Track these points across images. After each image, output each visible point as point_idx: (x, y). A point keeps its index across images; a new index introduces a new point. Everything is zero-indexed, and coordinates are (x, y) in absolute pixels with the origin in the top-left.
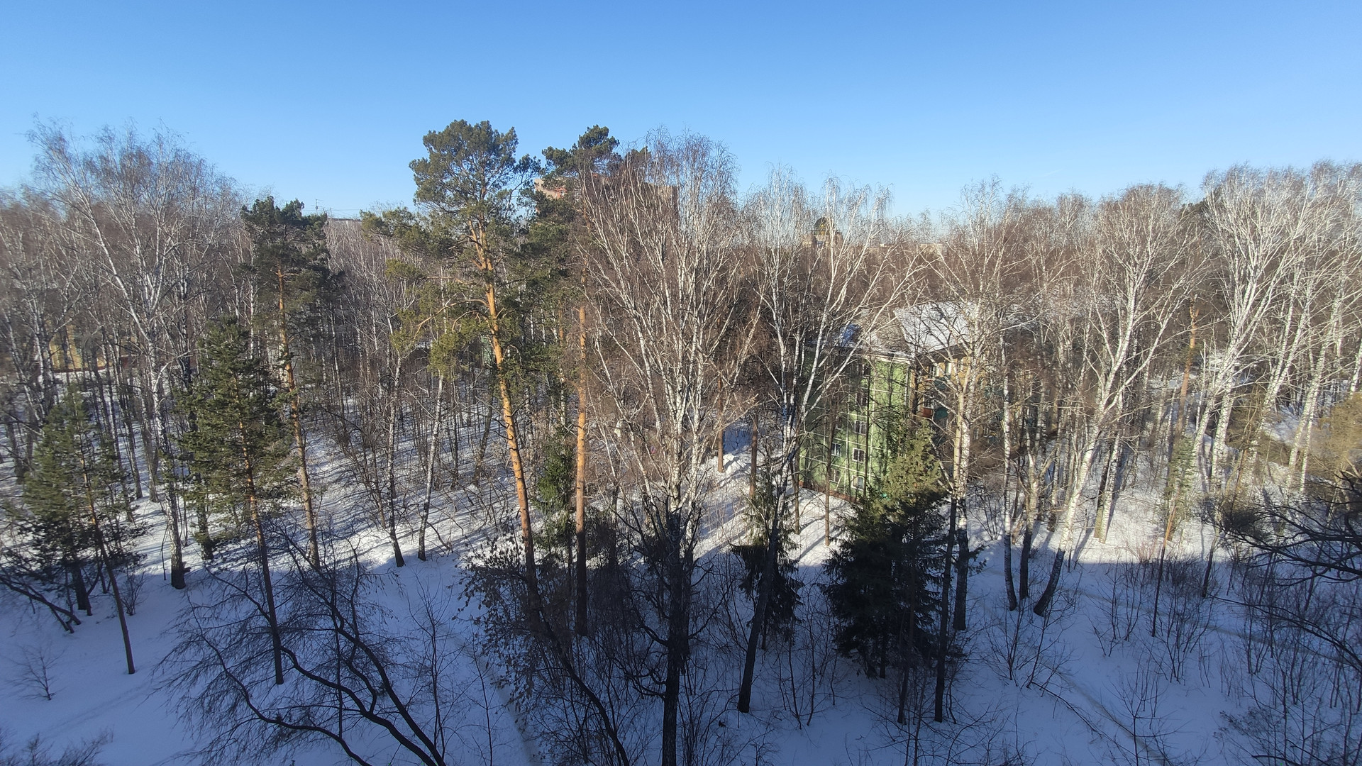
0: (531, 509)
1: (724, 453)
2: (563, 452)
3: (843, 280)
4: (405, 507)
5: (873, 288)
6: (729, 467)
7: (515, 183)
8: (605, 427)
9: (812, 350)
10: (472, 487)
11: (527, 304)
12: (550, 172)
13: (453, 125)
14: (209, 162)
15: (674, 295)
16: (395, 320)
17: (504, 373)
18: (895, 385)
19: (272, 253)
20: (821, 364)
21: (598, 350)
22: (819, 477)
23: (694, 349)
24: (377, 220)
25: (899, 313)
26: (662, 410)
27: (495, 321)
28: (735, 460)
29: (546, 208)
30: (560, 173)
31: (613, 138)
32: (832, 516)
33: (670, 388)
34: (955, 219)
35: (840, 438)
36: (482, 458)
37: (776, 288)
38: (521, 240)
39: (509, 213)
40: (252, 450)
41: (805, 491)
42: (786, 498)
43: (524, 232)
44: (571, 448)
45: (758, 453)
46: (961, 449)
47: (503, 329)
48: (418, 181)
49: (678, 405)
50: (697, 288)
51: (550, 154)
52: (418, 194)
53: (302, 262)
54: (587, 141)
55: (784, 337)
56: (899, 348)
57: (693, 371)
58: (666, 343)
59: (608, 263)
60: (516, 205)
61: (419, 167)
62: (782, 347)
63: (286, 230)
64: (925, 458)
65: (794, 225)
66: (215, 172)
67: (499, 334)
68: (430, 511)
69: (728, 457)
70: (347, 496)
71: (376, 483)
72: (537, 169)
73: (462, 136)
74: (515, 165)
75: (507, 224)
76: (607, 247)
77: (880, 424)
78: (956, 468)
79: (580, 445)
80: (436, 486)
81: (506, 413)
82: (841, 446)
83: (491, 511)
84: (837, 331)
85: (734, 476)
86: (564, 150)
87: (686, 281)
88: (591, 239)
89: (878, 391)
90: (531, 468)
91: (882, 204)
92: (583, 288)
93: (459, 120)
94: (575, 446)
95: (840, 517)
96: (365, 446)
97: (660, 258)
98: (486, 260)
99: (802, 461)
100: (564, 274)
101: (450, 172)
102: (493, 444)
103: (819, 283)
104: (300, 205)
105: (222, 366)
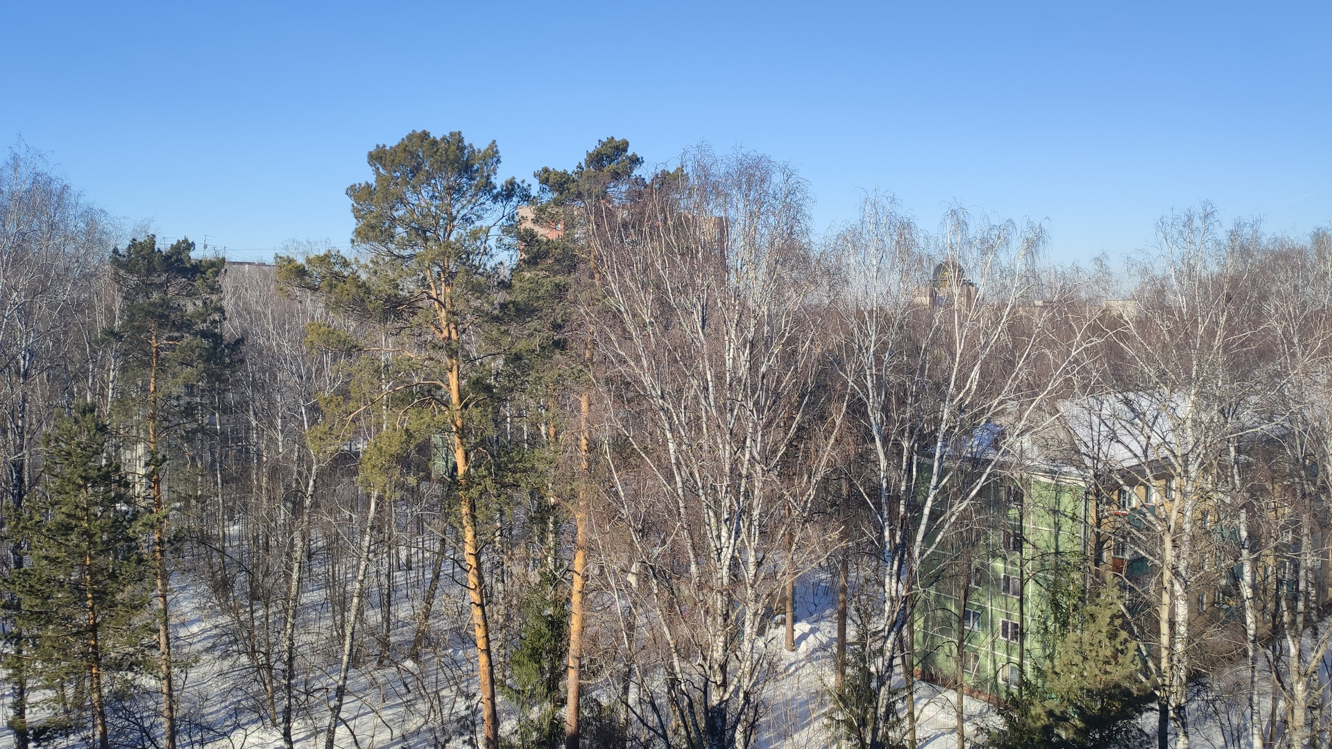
0: (499, 699)
1: (795, 620)
2: (549, 611)
3: (975, 358)
4: (308, 693)
5: (1021, 369)
6: (803, 644)
7: (493, 216)
8: (614, 572)
9: (927, 461)
10: (409, 664)
11: (503, 388)
12: (544, 201)
13: (410, 137)
14: (74, 189)
15: (719, 377)
16: (314, 409)
17: (467, 489)
18: (1063, 519)
19: (148, 313)
20: (943, 483)
21: (608, 457)
22: (946, 663)
23: (747, 456)
24: (297, 267)
25: (1064, 407)
26: (700, 549)
27: (458, 413)
28: (813, 631)
29: (535, 252)
30: (558, 203)
31: (634, 155)
32: (969, 729)
33: (711, 514)
34: (1149, 266)
35: (978, 600)
36: (427, 618)
37: (870, 368)
38: (500, 297)
39: (485, 258)
40: (100, 596)
41: (924, 684)
42: (893, 693)
43: (505, 285)
44: (562, 604)
45: (849, 621)
46: (1172, 624)
47: (470, 424)
48: (357, 214)
49: (723, 540)
50: (753, 368)
51: (545, 177)
52: (358, 232)
53: (185, 325)
54: (597, 159)
55: (885, 441)
56: (1070, 462)
57: (746, 491)
58: (706, 447)
59: (624, 330)
60: (494, 247)
61: (360, 194)
62: (882, 457)
63: (168, 280)
64: (1113, 636)
65: (897, 277)
66: (81, 201)
67: (463, 432)
68: (346, 699)
69: (802, 627)
70: (221, 674)
71: (267, 654)
72: (526, 197)
73: (423, 152)
74: (495, 191)
75: (481, 274)
76: (623, 309)
77: (1041, 581)
78: (1164, 653)
79: (576, 599)
80: (355, 661)
81: (469, 549)
82: (980, 615)
83: (436, 702)
84: (969, 433)
85: (810, 657)
86: (565, 173)
87: (735, 359)
88: (600, 298)
89: (1038, 529)
90: (500, 636)
91: (1032, 246)
92: (588, 366)
93: (419, 131)
94: (568, 601)
95: (980, 729)
96: (253, 597)
97: (699, 325)
98: (448, 325)
99: (919, 636)
100: (561, 345)
101: (402, 201)
102: (444, 597)
103: (937, 361)
104: (190, 246)
105: (71, 473)
